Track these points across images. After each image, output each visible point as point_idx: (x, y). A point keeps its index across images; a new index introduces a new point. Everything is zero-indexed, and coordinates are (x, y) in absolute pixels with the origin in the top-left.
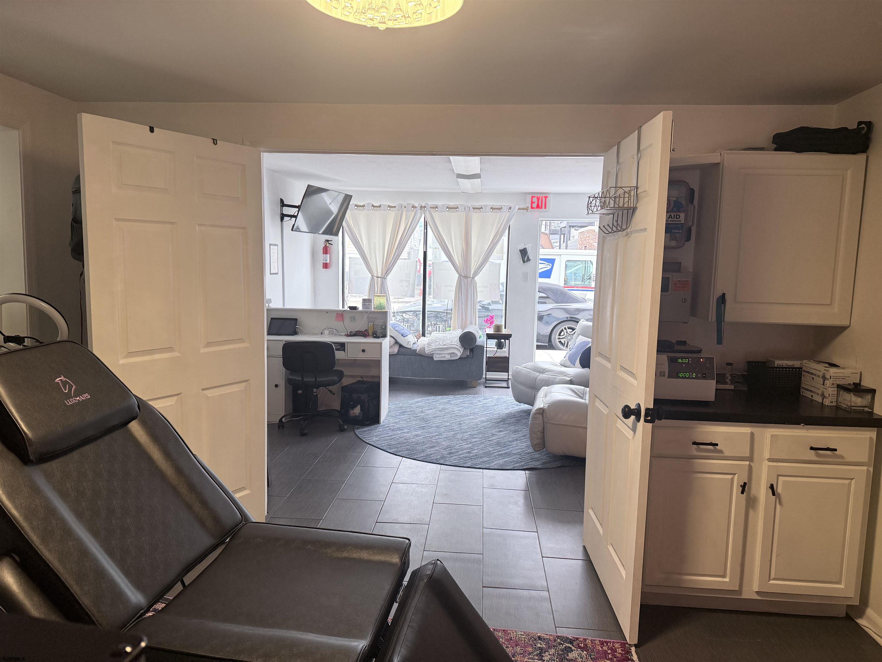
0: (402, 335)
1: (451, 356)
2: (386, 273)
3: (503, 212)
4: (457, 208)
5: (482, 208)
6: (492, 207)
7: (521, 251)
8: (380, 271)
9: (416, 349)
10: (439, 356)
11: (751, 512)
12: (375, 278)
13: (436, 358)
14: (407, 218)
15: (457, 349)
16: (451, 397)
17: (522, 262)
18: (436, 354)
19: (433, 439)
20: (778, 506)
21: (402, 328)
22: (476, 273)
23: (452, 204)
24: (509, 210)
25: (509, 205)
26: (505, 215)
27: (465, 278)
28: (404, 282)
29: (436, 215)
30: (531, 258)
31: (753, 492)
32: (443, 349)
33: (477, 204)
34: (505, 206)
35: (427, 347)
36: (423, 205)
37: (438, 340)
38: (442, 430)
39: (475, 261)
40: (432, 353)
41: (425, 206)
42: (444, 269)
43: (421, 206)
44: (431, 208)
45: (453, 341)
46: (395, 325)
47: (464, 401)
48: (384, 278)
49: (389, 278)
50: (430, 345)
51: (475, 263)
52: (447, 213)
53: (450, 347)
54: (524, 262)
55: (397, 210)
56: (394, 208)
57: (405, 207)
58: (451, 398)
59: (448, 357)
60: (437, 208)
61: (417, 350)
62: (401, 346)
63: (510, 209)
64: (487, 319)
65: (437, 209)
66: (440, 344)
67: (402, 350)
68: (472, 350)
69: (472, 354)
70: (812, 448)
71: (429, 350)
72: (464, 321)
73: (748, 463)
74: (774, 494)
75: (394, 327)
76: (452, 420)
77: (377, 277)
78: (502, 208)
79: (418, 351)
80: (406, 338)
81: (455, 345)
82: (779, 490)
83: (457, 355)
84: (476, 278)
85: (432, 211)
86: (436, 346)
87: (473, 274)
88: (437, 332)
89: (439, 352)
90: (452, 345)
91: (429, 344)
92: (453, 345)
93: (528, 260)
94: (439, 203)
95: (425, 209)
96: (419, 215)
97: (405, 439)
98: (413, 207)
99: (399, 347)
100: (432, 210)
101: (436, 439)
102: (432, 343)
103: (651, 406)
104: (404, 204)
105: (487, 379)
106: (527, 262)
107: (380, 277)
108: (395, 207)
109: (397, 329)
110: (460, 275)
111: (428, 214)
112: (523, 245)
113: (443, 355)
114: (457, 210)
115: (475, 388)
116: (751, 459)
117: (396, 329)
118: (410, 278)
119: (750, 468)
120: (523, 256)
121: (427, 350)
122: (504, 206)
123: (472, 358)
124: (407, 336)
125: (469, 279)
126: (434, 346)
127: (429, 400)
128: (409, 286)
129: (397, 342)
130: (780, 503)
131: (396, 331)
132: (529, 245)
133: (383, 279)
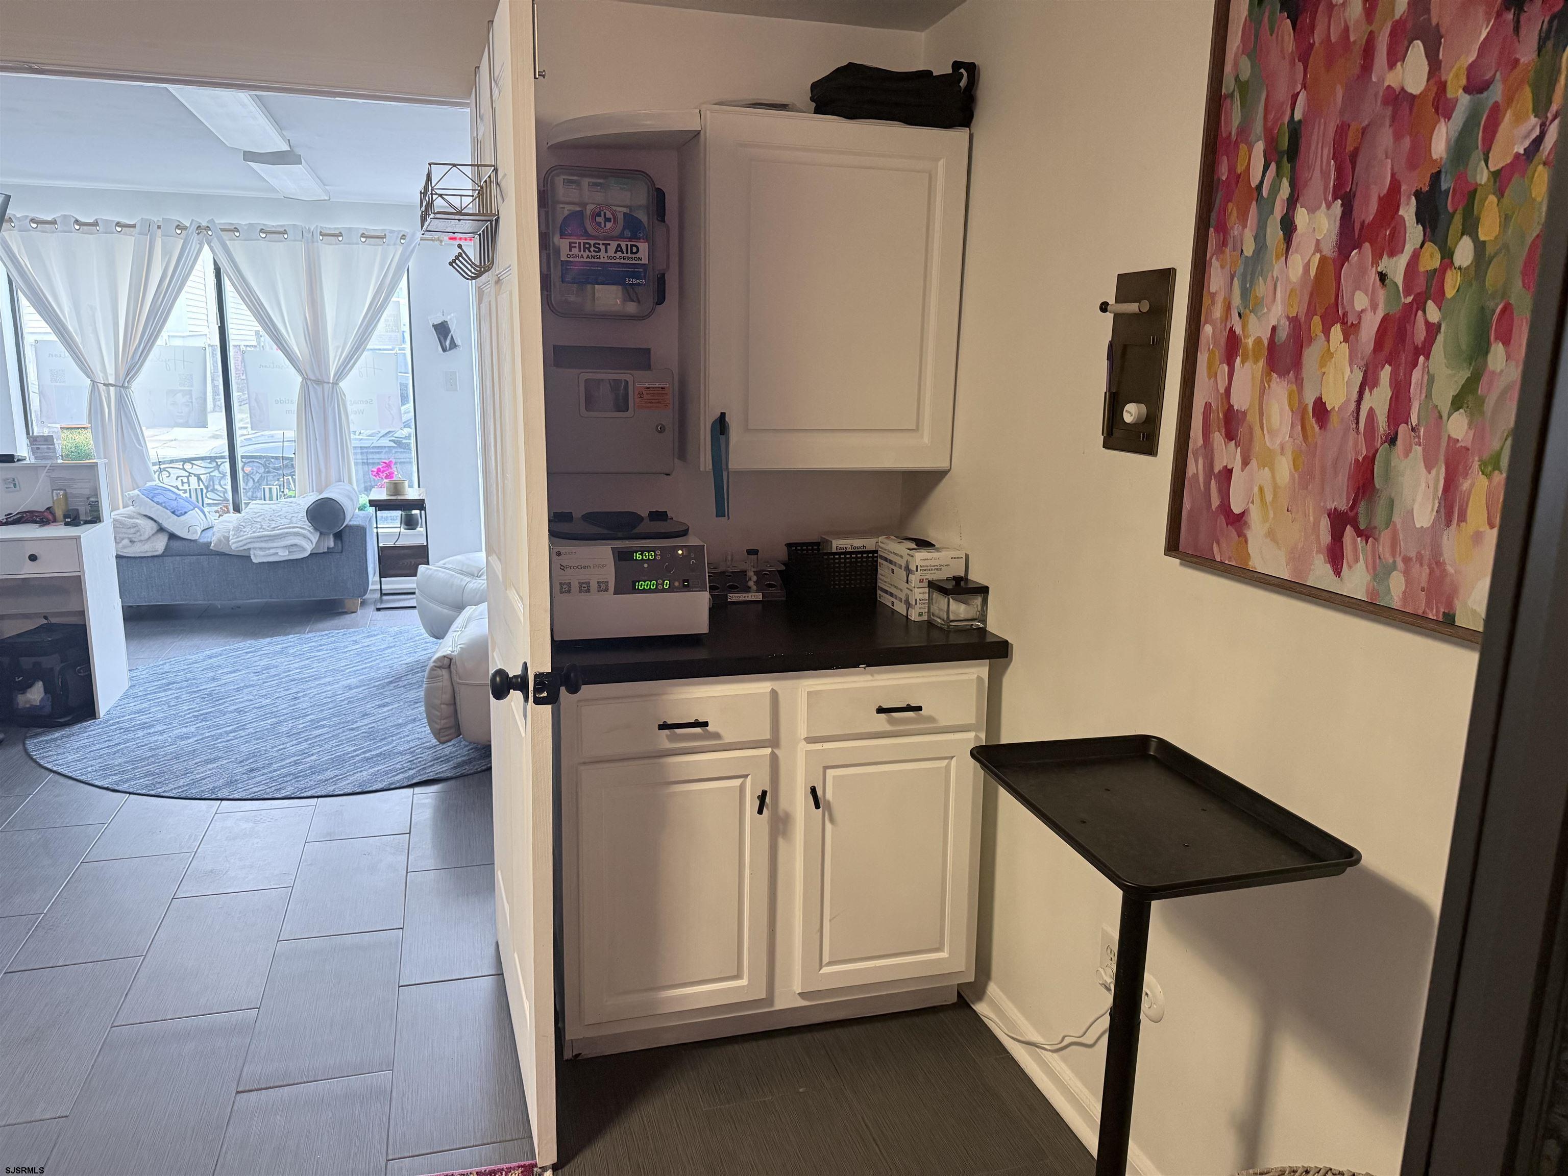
0: (173, 513)
1: (289, 552)
2: (127, 375)
3: (388, 245)
4: (285, 232)
5: (341, 234)
6: (364, 234)
7: (436, 327)
8: (111, 370)
9: (209, 540)
10: (262, 553)
11: (781, 842)
12: (101, 387)
13: (258, 557)
14: (166, 253)
15: (305, 537)
16: (292, 638)
17: (440, 349)
18: (255, 548)
19: (219, 741)
20: (828, 826)
21: (174, 497)
22: (342, 373)
23: (272, 223)
24: (403, 241)
25: (400, 231)
26: (395, 253)
27: (317, 384)
28: (179, 395)
29: (237, 248)
30: (458, 341)
31: (783, 804)
32: (271, 538)
33: (331, 226)
34: (392, 232)
35: (234, 535)
36: (204, 224)
37: (258, 520)
38: (249, 716)
39: (338, 347)
40: (245, 547)
41: (208, 227)
42: (272, 365)
43: (199, 227)
44: (222, 230)
45: (294, 519)
46: (155, 492)
47: (321, 645)
48: (123, 386)
49: (138, 386)
50: (241, 531)
51: (337, 352)
52: (262, 242)
53: (287, 533)
54: (444, 350)
55: (140, 234)
56: (132, 229)
57: (159, 227)
58: (292, 640)
59: (283, 555)
60: (238, 231)
61: (211, 543)
62: (172, 536)
63: (404, 239)
64: (379, 470)
65: (237, 234)
66: (264, 527)
67: (175, 544)
68: (338, 536)
69: (340, 545)
70: (881, 710)
71: (239, 541)
72: (323, 475)
73: (768, 751)
74: (817, 806)
75: (152, 494)
76: (278, 690)
77: (104, 384)
78: (385, 235)
79: (212, 545)
80: (182, 518)
81: (297, 527)
82: (829, 794)
83: (304, 550)
84: (342, 384)
85: (225, 238)
86: (254, 532)
87: (335, 376)
88: (268, 502)
89: (263, 545)
90: (290, 528)
91: (238, 529)
92: (294, 527)
93: (453, 345)
94: (241, 221)
95: (210, 233)
96: (195, 246)
97: (151, 749)
98: (178, 227)
99: (169, 539)
100: (225, 236)
101: (228, 741)
102: (244, 527)
103: (547, 669)
104: (156, 219)
105: (383, 592)
106: (450, 349)
107: (112, 385)
108: (134, 226)
109: (160, 499)
110: (305, 379)
111: (215, 243)
112: (440, 314)
113: (272, 551)
114: (286, 236)
115: (353, 614)
116: (774, 742)
117: (156, 499)
118: (192, 386)
119: (774, 758)
120: (442, 339)
121: (234, 543)
122: (390, 233)
123: (342, 552)
124: (186, 513)
125: (326, 386)
126: (248, 533)
127: (237, 650)
128: (191, 404)
129: (161, 529)
130: (832, 820)
131: (158, 503)
132: (452, 315)
133: (122, 389)
